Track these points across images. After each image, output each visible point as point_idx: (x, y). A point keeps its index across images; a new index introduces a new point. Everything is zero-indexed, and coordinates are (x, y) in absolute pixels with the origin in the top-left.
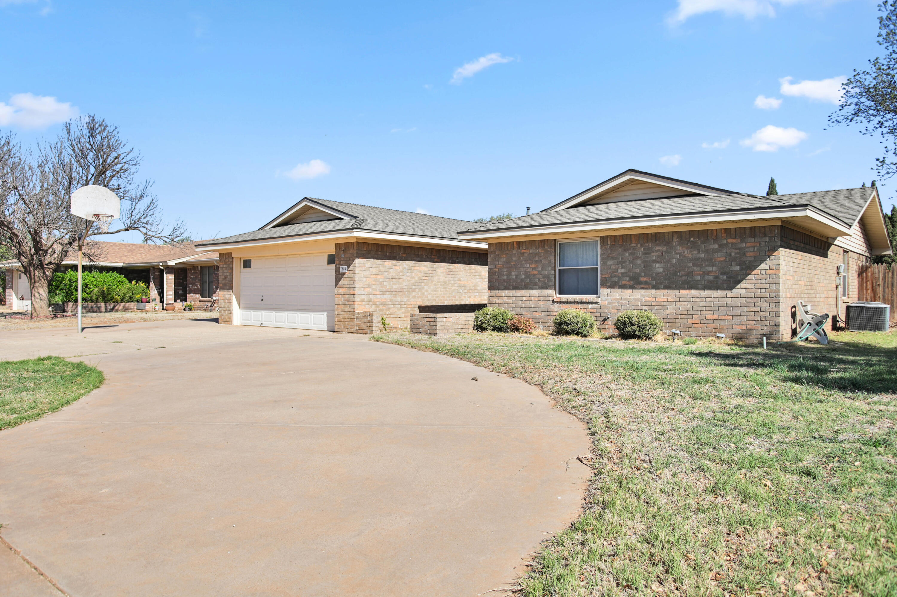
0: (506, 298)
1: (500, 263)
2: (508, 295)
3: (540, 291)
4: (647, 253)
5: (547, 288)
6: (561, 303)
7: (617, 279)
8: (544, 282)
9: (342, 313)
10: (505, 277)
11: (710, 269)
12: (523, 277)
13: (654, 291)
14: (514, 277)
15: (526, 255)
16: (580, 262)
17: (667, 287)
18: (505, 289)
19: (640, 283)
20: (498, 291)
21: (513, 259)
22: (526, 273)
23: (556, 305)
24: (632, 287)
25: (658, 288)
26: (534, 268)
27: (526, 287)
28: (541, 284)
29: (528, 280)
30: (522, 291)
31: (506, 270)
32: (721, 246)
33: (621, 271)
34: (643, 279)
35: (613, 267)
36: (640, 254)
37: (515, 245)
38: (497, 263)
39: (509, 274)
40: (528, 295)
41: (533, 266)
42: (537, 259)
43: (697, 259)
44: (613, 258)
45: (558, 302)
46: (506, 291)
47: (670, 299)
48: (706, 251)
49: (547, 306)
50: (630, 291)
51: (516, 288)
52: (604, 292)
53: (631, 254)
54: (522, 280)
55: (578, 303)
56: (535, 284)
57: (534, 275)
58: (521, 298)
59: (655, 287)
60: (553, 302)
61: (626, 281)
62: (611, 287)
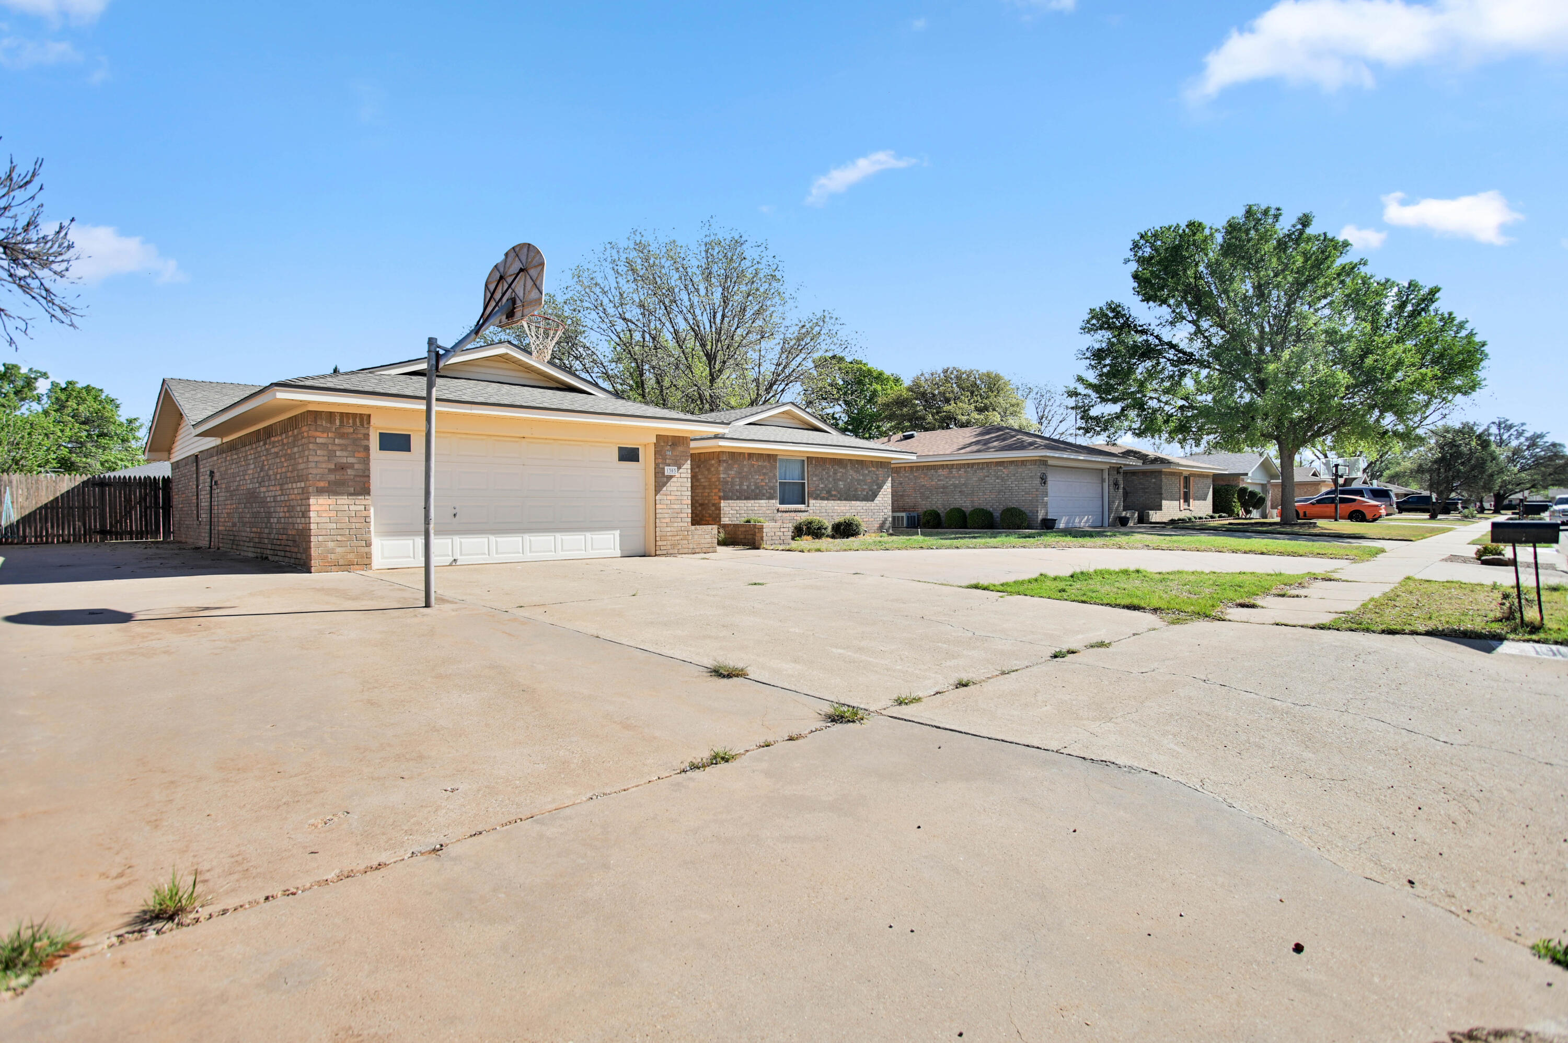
0: (738, 508)
1: (733, 472)
2: (740, 505)
3: (767, 501)
4: (835, 473)
5: (772, 499)
6: (783, 512)
7: (819, 492)
8: (770, 493)
9: (669, 529)
10: (738, 487)
11: (865, 487)
12: (753, 487)
13: (839, 502)
14: (746, 487)
15: (755, 466)
16: (787, 477)
17: (846, 499)
18: (737, 499)
19: (832, 496)
20: (730, 501)
21: (745, 469)
22: (756, 484)
23: (780, 514)
24: (827, 499)
25: (841, 500)
26: (762, 480)
27: (756, 497)
28: (768, 495)
29: (758, 491)
30: (753, 501)
31: (738, 480)
32: (869, 472)
33: (821, 486)
34: (834, 493)
35: (817, 483)
36: (831, 473)
37: (746, 455)
38: (730, 472)
39: (741, 484)
40: (757, 505)
41: (761, 477)
42: (764, 471)
43: (859, 480)
44: (816, 476)
45: (781, 511)
46: (738, 501)
47: (847, 508)
48: (863, 475)
49: (773, 515)
50: (826, 502)
51: (747, 498)
52: (812, 502)
53: (826, 473)
54: (753, 491)
55: (795, 511)
56: (764, 495)
57: (762, 486)
58: (753, 508)
59: (840, 499)
60: (778, 510)
61: (824, 494)
62: (816, 499)
